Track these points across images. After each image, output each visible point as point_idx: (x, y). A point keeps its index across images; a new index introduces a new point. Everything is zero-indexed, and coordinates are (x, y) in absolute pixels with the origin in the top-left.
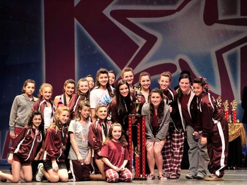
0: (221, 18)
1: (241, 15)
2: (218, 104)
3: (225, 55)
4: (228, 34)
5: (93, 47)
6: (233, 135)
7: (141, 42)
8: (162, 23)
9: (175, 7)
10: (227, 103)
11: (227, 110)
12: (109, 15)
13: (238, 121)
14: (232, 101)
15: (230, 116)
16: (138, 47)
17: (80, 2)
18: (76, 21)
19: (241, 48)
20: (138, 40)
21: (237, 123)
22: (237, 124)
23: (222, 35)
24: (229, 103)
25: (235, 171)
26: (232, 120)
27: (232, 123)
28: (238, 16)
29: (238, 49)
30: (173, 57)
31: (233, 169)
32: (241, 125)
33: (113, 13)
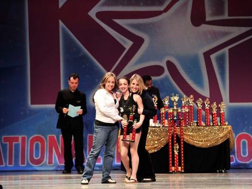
0: (208, 19)
1: (229, 16)
2: (206, 106)
3: (213, 57)
4: (216, 35)
5: (79, 50)
6: (221, 138)
7: (128, 44)
8: (149, 24)
9: (162, 8)
10: (215, 104)
11: (215, 112)
12: (95, 17)
13: (227, 123)
14: (220, 103)
15: (218, 119)
16: (125, 49)
17: (66, 2)
18: (61, 23)
19: (230, 50)
20: (125, 42)
21: (226, 125)
22: (225, 127)
23: (209, 36)
24: (217, 105)
25: (223, 175)
26: (220, 123)
27: (220, 125)
28: (226, 16)
29: (226, 50)
30: (160, 59)
31: (222, 172)
32: (230, 127)
33: (99, 15)
